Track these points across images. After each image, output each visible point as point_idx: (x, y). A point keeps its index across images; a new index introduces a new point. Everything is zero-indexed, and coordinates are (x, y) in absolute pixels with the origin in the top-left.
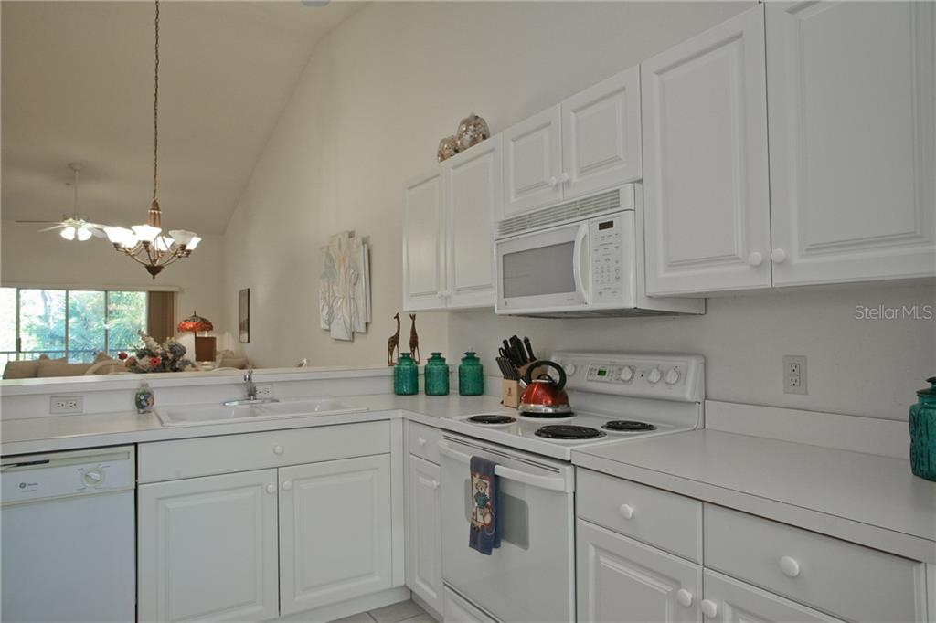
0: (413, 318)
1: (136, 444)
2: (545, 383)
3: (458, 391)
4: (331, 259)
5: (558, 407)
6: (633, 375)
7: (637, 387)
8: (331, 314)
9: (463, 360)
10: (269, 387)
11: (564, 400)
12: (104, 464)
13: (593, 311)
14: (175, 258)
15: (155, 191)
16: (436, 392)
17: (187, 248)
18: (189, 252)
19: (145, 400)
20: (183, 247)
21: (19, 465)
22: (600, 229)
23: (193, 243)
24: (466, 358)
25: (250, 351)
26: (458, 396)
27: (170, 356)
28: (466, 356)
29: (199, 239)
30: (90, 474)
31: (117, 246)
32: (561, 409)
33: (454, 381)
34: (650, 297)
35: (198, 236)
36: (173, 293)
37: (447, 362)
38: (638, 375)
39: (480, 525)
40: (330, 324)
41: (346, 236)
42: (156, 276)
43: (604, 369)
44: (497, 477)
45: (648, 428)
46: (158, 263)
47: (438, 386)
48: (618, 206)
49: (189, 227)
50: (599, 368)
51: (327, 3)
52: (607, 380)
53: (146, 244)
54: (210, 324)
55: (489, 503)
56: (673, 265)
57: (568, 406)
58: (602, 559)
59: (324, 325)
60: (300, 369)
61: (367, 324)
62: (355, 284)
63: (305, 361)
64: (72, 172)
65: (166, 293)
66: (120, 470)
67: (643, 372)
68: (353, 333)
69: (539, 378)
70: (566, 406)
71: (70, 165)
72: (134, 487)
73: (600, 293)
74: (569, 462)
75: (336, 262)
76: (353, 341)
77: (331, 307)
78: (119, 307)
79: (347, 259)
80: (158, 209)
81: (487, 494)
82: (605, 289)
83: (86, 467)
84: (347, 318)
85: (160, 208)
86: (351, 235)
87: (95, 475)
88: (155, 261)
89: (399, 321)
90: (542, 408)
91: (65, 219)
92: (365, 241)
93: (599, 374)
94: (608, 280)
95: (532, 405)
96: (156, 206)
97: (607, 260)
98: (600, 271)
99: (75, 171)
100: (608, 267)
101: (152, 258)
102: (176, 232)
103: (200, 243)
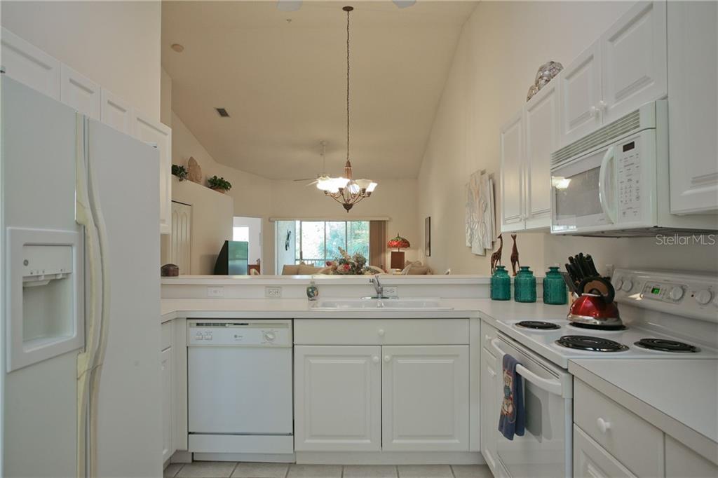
0: (514, 238)
1: (293, 319)
2: (594, 297)
3: (542, 300)
4: (471, 193)
5: (606, 320)
6: (683, 295)
7: (687, 307)
8: (472, 234)
9: (547, 273)
10: (395, 288)
11: (615, 314)
12: (275, 329)
13: (623, 231)
14: (360, 198)
15: (348, 155)
16: (523, 299)
17: (367, 191)
18: (369, 194)
19: (312, 292)
20: (364, 190)
21: (235, 324)
22: (624, 151)
23: (371, 187)
24: (550, 272)
25: (431, 262)
26: (543, 304)
27: (356, 264)
28: (550, 270)
29: (376, 184)
30: (268, 335)
31: (326, 192)
32: (610, 322)
33: (540, 291)
34: (675, 215)
35: (373, 182)
36: (385, 221)
37: (534, 275)
38: (688, 294)
39: (505, 413)
40: (471, 243)
41: (480, 173)
42: (350, 211)
43: (658, 287)
44: (517, 374)
45: (691, 349)
46: (350, 202)
47: (526, 294)
48: (638, 126)
49: (368, 177)
50: (653, 285)
51: (415, 2)
52: (660, 298)
53: (341, 190)
54: (408, 243)
55: (511, 396)
56: (698, 181)
57: (619, 319)
58: (589, 466)
59: (468, 244)
60: (447, 276)
61: (493, 243)
62: (485, 211)
63: (449, 270)
64: (323, 147)
65: (381, 221)
66: (283, 335)
67: (694, 292)
68: (485, 250)
69: (590, 292)
70: (614, 319)
71: (321, 143)
72: (291, 346)
73: (624, 213)
74: (566, 370)
75: (474, 194)
76: (485, 256)
77: (471, 230)
78: (360, 232)
79: (480, 191)
80: (350, 166)
81: (511, 387)
82: (628, 208)
83: (266, 330)
84: (481, 238)
85: (351, 165)
86: (483, 173)
87: (270, 336)
88: (348, 201)
89: (502, 240)
90: (590, 319)
91: (319, 177)
92: (491, 177)
93: (652, 292)
94: (631, 200)
95: (581, 316)
96: (349, 164)
97: (630, 180)
98: (624, 191)
99: (323, 146)
100: (630, 187)
101: (346, 199)
102: (359, 180)
103: (376, 187)
